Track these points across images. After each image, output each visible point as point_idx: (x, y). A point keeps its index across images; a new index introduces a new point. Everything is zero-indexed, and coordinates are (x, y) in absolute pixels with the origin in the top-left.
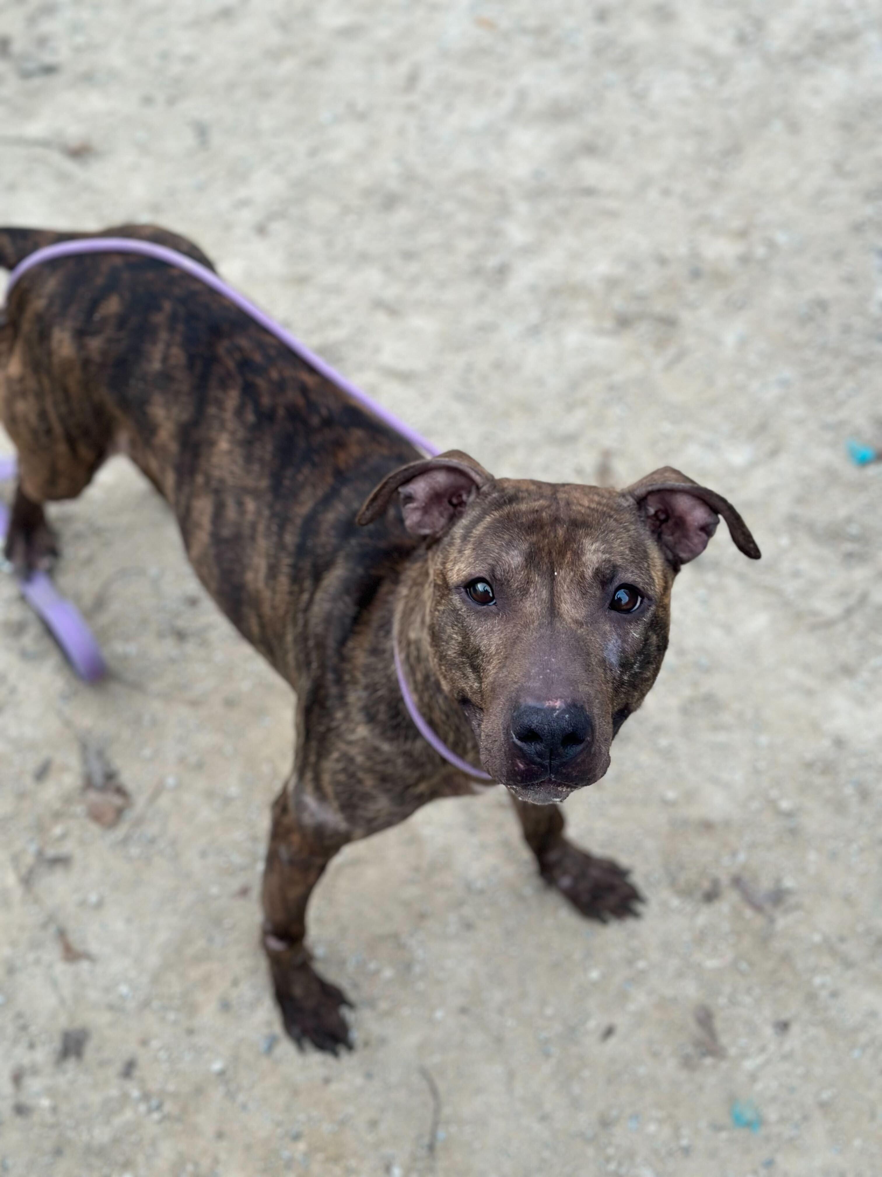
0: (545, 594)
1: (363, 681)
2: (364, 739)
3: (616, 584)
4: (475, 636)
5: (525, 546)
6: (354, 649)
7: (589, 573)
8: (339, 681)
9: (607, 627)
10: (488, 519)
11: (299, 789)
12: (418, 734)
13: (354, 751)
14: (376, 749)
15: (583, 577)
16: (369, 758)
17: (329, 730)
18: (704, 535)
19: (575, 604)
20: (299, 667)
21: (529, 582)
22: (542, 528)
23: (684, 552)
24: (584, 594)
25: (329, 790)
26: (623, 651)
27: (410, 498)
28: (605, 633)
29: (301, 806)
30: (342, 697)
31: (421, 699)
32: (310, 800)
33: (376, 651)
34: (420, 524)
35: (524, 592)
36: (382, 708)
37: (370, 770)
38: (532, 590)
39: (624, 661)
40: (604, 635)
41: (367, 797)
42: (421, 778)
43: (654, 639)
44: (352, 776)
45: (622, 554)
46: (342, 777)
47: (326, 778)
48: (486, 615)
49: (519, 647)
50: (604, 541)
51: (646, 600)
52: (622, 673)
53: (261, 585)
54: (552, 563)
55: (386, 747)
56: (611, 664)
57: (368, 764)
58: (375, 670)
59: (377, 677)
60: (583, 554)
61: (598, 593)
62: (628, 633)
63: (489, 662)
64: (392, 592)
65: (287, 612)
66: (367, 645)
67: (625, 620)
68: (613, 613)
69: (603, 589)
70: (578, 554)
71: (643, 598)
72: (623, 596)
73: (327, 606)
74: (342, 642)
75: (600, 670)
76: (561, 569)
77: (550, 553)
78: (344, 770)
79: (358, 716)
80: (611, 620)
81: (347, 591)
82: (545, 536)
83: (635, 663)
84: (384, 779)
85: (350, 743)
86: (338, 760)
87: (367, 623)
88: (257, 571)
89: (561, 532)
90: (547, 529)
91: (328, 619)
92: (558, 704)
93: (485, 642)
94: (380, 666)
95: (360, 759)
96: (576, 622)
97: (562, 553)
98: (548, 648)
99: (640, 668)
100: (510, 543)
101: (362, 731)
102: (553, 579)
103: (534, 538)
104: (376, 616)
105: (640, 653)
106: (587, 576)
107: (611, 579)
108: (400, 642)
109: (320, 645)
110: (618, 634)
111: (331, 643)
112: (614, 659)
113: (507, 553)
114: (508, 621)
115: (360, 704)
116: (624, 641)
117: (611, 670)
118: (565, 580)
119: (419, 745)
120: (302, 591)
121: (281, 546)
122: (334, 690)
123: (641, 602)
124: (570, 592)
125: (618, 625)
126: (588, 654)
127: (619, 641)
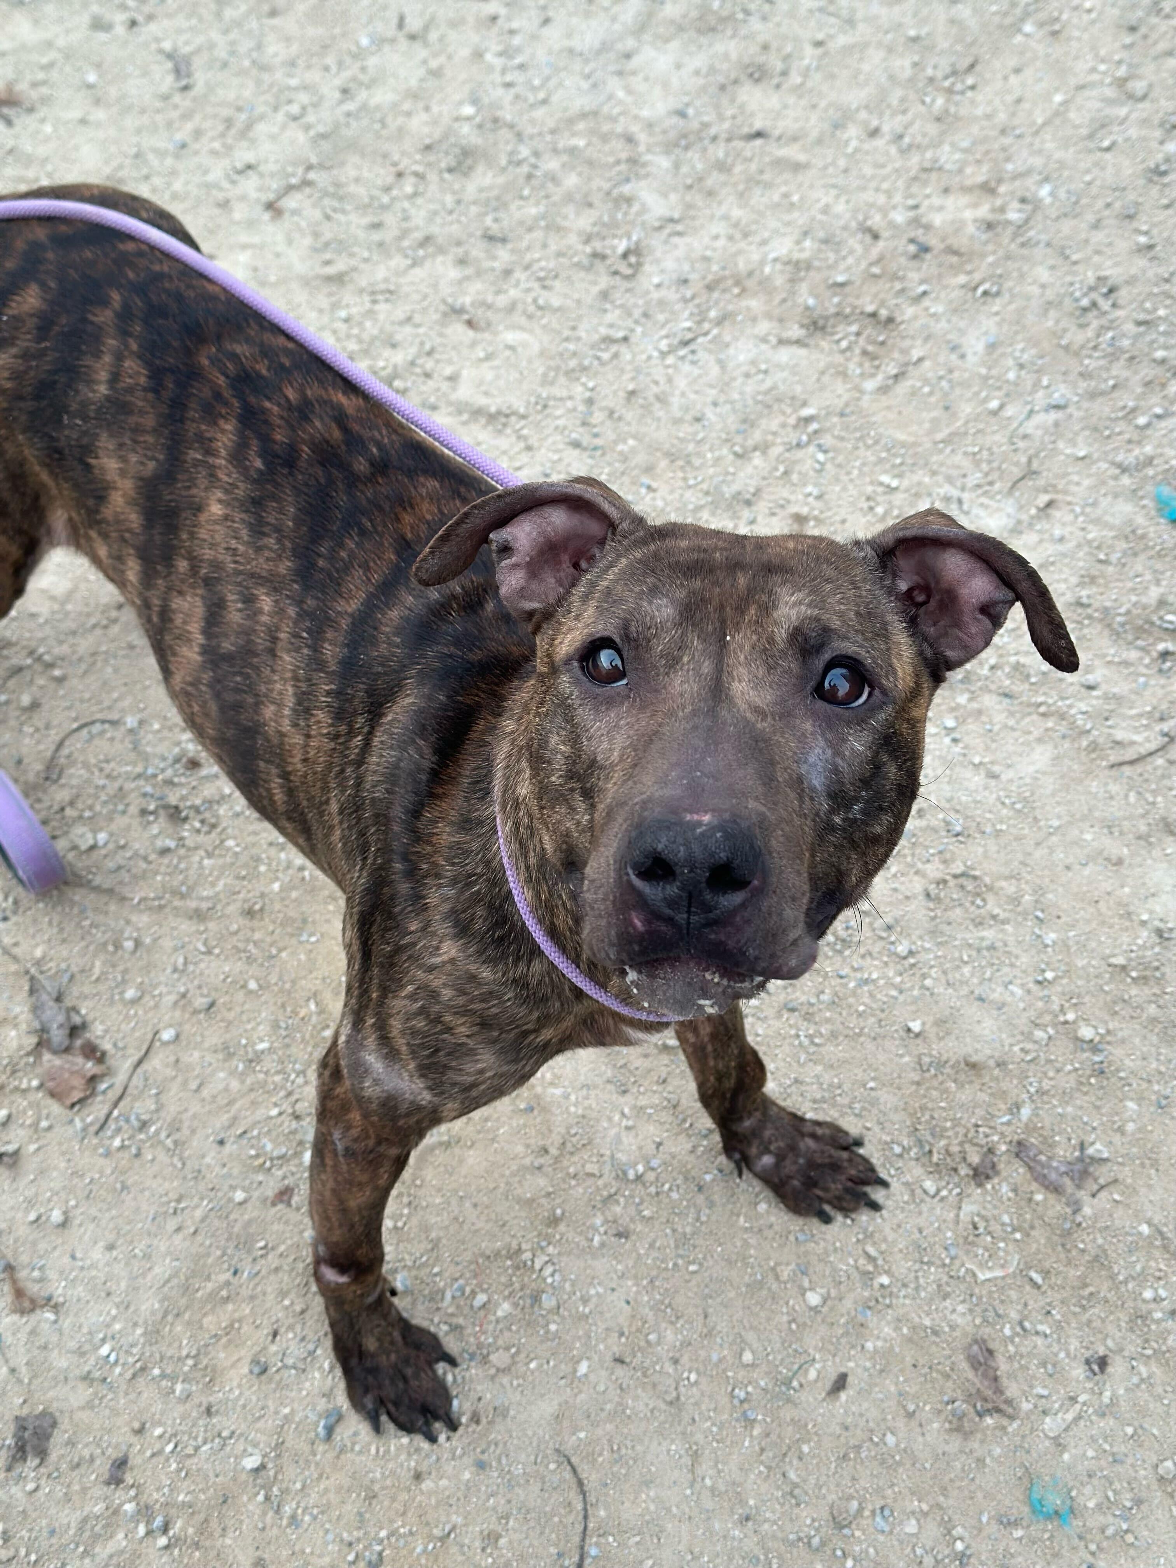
0: (707, 667)
1: (449, 871)
2: (452, 961)
3: (827, 656)
4: (589, 739)
5: (680, 594)
6: (434, 822)
7: (781, 634)
8: (412, 873)
9: (808, 726)
10: (624, 561)
11: (355, 1042)
12: (536, 951)
13: (437, 981)
14: (472, 978)
15: (771, 641)
16: (462, 992)
17: (399, 950)
18: (987, 622)
19: (757, 684)
20: (348, 854)
21: (682, 647)
22: (711, 571)
23: (953, 648)
24: (770, 668)
25: (401, 1043)
26: (836, 770)
27: (506, 550)
28: (804, 735)
29: (360, 1069)
30: (417, 897)
31: (537, 895)
32: (373, 1060)
33: (467, 824)
34: (522, 593)
35: (673, 662)
36: (480, 911)
37: (465, 1012)
38: (685, 659)
39: (836, 788)
40: (802, 738)
41: (459, 1051)
42: (544, 1022)
43: (892, 771)
44: (437, 1020)
45: (841, 615)
46: (420, 1023)
47: (396, 1025)
48: (610, 702)
49: (657, 746)
50: (813, 591)
51: (877, 692)
52: (832, 811)
53: (286, 726)
54: (723, 622)
55: (486, 973)
56: (813, 789)
57: (461, 1000)
58: (467, 853)
59: (472, 865)
60: (775, 607)
61: (795, 666)
62: (845, 741)
63: (607, 778)
64: (492, 729)
65: (329, 766)
66: (453, 815)
67: (839, 717)
68: (820, 705)
69: (804, 662)
70: (766, 609)
71: (872, 687)
72: (839, 681)
73: (391, 756)
74: (416, 813)
75: (792, 795)
76: (738, 631)
77: (722, 607)
78: (422, 1011)
79: (442, 927)
80: (814, 715)
81: (422, 730)
82: (716, 583)
83: (856, 800)
84: (485, 1024)
85: (431, 969)
86: (412, 997)
87: (453, 780)
88: (280, 705)
89: (742, 580)
90: (720, 575)
91: (392, 777)
92: (707, 818)
93: (605, 745)
94: (475, 846)
95: (447, 993)
96: (757, 710)
97: (741, 610)
98: (702, 744)
99: (864, 812)
100: (654, 591)
101: (450, 949)
102: (723, 645)
103: (697, 584)
104: (468, 768)
105: (865, 782)
106: (778, 638)
107: (819, 649)
108: (504, 805)
109: (382, 818)
110: (826, 740)
111: (398, 812)
112: (817, 781)
113: (650, 603)
114: (642, 709)
115: (445, 907)
116: (837, 753)
117: (812, 799)
118: (742, 647)
119: (537, 966)
120: (351, 733)
121: (317, 663)
122: (404, 887)
123: (870, 695)
124: (748, 664)
125: (829, 724)
126: (772, 763)
127: (829, 752)
